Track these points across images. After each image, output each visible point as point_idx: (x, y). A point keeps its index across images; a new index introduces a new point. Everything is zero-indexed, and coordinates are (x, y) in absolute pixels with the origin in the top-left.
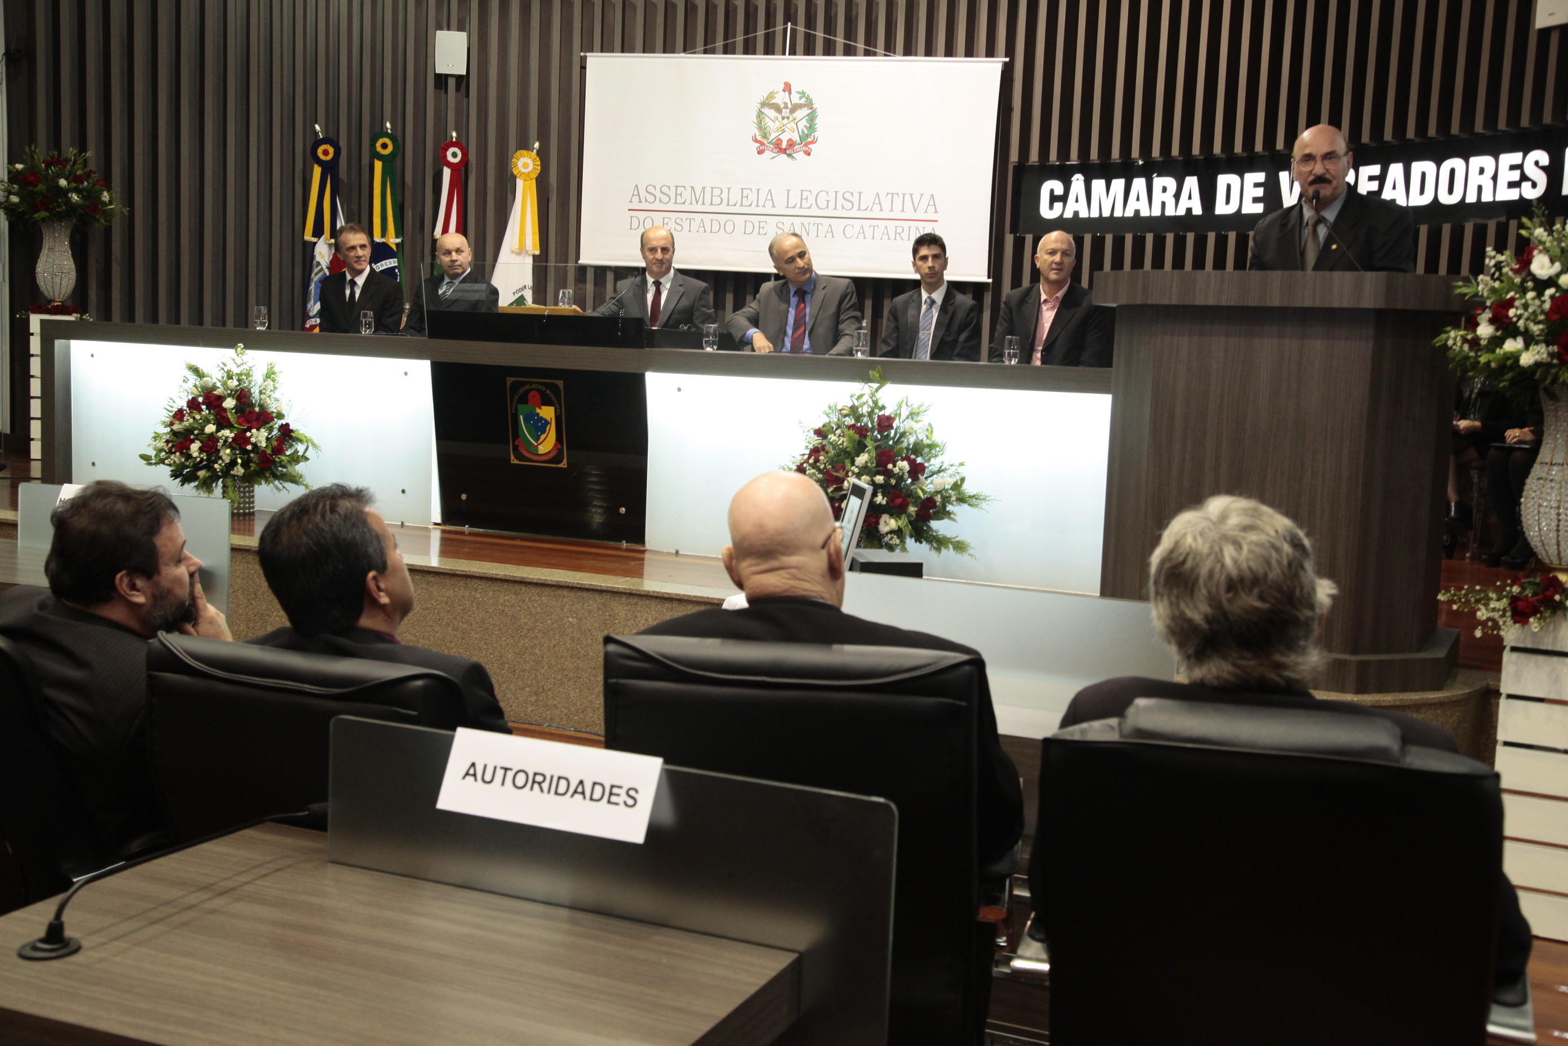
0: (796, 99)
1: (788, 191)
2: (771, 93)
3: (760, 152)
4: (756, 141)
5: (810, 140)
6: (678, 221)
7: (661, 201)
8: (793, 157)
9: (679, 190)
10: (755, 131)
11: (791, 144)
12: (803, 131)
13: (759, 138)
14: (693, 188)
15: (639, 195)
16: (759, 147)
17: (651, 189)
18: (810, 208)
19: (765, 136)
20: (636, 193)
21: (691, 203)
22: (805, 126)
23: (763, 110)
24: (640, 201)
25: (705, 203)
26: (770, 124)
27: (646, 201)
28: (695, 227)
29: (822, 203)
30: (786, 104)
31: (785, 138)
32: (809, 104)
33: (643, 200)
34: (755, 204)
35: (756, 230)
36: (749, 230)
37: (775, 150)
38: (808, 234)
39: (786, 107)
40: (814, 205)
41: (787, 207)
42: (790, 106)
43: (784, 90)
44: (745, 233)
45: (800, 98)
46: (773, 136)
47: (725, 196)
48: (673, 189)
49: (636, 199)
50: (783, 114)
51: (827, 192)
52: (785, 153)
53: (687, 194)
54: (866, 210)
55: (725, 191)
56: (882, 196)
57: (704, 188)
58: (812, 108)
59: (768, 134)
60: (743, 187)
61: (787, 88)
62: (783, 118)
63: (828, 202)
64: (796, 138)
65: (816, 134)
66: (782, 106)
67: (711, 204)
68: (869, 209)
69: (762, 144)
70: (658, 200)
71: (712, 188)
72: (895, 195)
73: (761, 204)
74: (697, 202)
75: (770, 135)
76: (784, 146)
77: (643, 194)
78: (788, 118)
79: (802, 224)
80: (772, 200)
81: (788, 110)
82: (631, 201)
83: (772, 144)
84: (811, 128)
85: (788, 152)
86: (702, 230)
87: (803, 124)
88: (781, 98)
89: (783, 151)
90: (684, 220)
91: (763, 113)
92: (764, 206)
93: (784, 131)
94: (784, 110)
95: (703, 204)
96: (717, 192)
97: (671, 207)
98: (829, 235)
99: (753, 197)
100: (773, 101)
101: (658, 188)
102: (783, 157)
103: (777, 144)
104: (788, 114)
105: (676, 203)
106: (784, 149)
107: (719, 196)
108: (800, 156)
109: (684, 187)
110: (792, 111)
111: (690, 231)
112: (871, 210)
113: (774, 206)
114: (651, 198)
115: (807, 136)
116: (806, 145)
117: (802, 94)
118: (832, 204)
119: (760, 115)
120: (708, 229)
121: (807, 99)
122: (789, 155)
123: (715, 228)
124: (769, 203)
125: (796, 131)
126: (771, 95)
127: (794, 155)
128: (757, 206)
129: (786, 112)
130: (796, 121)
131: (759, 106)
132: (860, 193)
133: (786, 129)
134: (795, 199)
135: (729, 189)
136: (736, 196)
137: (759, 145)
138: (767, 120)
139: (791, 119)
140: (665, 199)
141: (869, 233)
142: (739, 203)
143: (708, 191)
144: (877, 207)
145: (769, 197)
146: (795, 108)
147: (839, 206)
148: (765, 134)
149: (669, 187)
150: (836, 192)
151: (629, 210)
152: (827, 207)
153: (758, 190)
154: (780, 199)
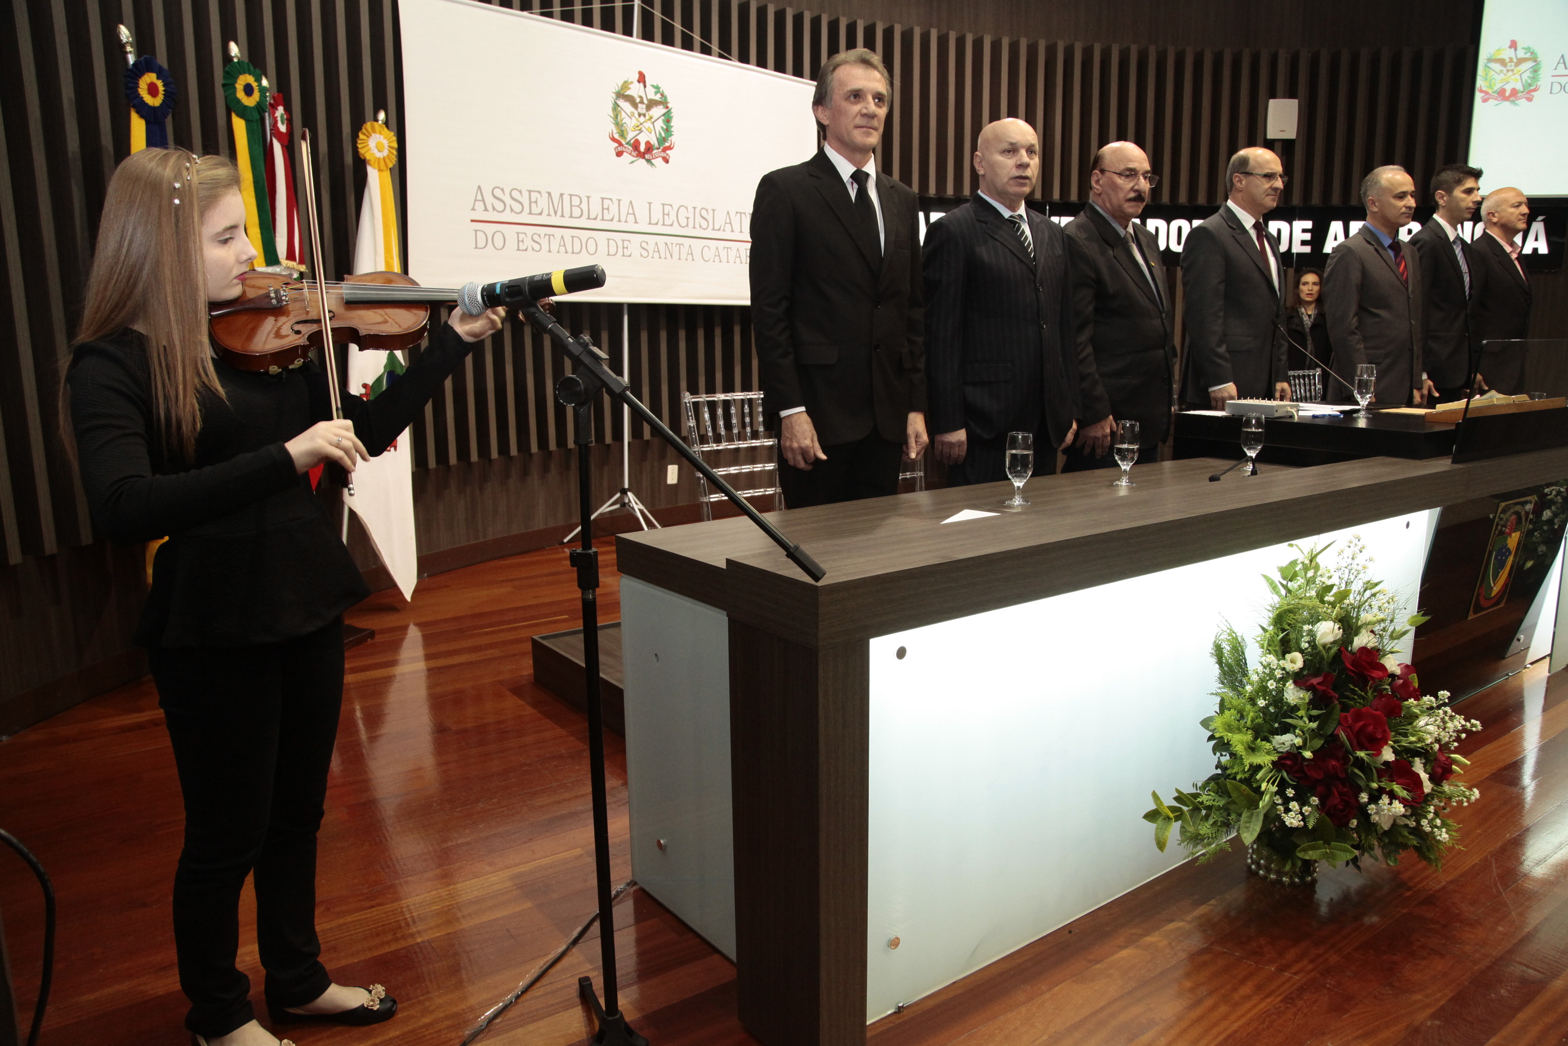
0: (651, 94)
1: (650, 204)
2: (625, 82)
3: (619, 154)
4: (613, 139)
5: (667, 144)
6: (536, 238)
7: (512, 210)
8: (652, 164)
9: (534, 196)
10: (612, 128)
11: (649, 148)
12: (660, 134)
13: (616, 136)
14: (549, 194)
15: (483, 200)
16: (617, 147)
17: (498, 193)
18: (672, 225)
19: (622, 134)
20: (479, 197)
21: (549, 215)
22: (662, 128)
23: (618, 102)
24: (486, 210)
25: (564, 215)
26: (627, 120)
27: (494, 209)
28: (555, 247)
29: (683, 222)
30: (641, 97)
31: (643, 139)
32: (664, 102)
33: (489, 207)
34: (616, 218)
35: (620, 250)
36: (613, 251)
37: (634, 154)
38: (671, 256)
39: (642, 102)
40: (676, 223)
41: (650, 223)
42: (645, 101)
43: (639, 81)
44: (609, 255)
45: (656, 93)
46: (630, 135)
47: (584, 206)
48: (526, 194)
49: (480, 206)
50: (639, 110)
51: (687, 208)
52: (644, 158)
53: (543, 202)
54: (719, 230)
55: (585, 200)
56: (733, 215)
57: (562, 195)
58: (667, 107)
59: (625, 133)
60: (603, 197)
61: (642, 79)
62: (640, 115)
63: (688, 218)
64: (654, 142)
65: (673, 139)
66: (638, 100)
67: (571, 217)
68: (722, 229)
69: (620, 144)
70: (508, 208)
71: (571, 196)
72: (743, 215)
73: (623, 219)
74: (556, 213)
75: (627, 133)
76: (642, 148)
77: (489, 200)
78: (644, 115)
79: (666, 244)
80: (634, 214)
81: (644, 106)
82: (473, 209)
83: (630, 145)
84: (668, 130)
85: (647, 156)
86: (562, 249)
87: (660, 124)
88: (635, 90)
89: (641, 155)
90: (542, 236)
91: (619, 106)
92: (626, 222)
93: (641, 131)
94: (640, 105)
95: (562, 216)
96: (576, 201)
97: (525, 218)
98: (690, 257)
99: (614, 209)
100: (628, 93)
101: (507, 192)
102: (643, 161)
103: (636, 145)
104: (644, 111)
105: (530, 213)
106: (644, 152)
107: (578, 206)
108: (658, 162)
109: (540, 192)
110: (649, 107)
111: (550, 251)
112: (724, 230)
113: (636, 222)
114: (499, 206)
115: (665, 140)
116: (665, 149)
117: (657, 88)
118: (691, 225)
119: (616, 107)
120: (570, 250)
121: (662, 95)
122: (648, 161)
123: (577, 249)
124: (631, 218)
125: (653, 132)
126: (626, 85)
127: (653, 161)
128: (619, 221)
129: (642, 108)
130: (653, 120)
131: (614, 96)
132: (714, 210)
133: (643, 129)
134: (657, 216)
135: (588, 197)
136: (596, 209)
137: (617, 145)
138: (623, 115)
139: (647, 117)
140: (517, 207)
141: (723, 254)
142: (600, 217)
143: (566, 198)
144: (728, 227)
145: (631, 211)
146: (651, 104)
147: (697, 226)
148: (622, 131)
149: (520, 192)
150: (695, 208)
151: (472, 221)
152: (687, 225)
153: (619, 201)
154: (642, 214)
